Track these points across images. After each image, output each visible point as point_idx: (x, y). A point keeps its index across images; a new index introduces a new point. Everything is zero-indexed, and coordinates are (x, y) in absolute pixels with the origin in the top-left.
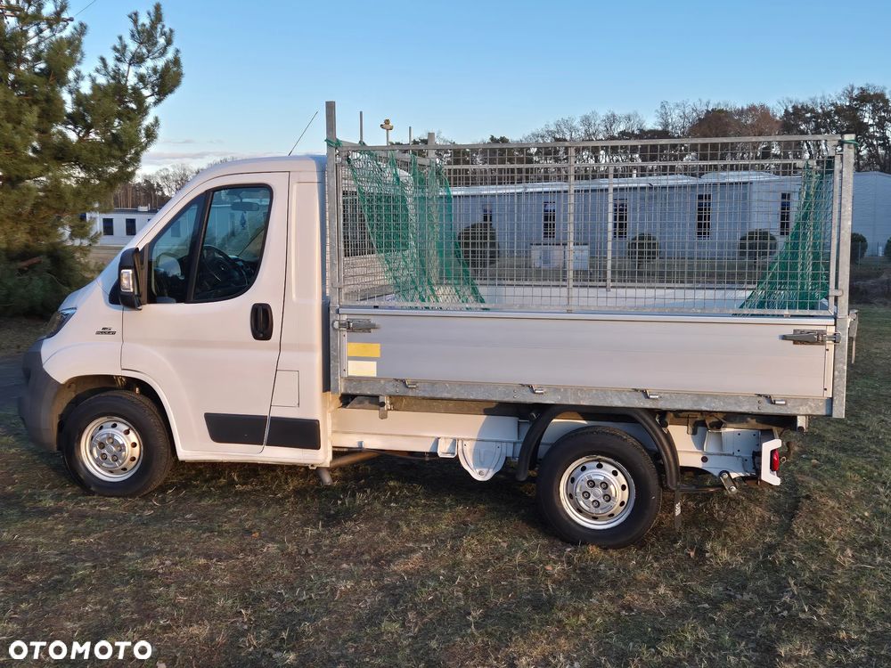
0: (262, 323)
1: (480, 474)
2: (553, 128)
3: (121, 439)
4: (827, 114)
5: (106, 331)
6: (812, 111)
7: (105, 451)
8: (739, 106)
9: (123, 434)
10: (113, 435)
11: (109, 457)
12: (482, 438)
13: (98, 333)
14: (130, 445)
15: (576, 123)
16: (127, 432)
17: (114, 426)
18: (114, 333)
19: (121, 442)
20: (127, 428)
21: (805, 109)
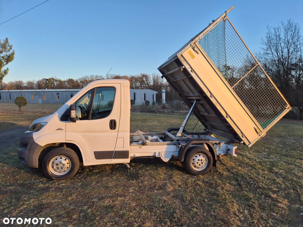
0: (113, 125)
1: (166, 160)
2: (84, 77)
3: (64, 162)
4: (138, 78)
5: (59, 129)
6: (135, 77)
7: (58, 166)
8: (122, 76)
9: (64, 160)
10: (61, 161)
11: (60, 168)
12: (167, 151)
13: (56, 130)
14: (67, 164)
15: (89, 77)
16: (65, 160)
17: (61, 158)
18: (63, 130)
19: (64, 163)
20: (65, 158)
21: (134, 77)
